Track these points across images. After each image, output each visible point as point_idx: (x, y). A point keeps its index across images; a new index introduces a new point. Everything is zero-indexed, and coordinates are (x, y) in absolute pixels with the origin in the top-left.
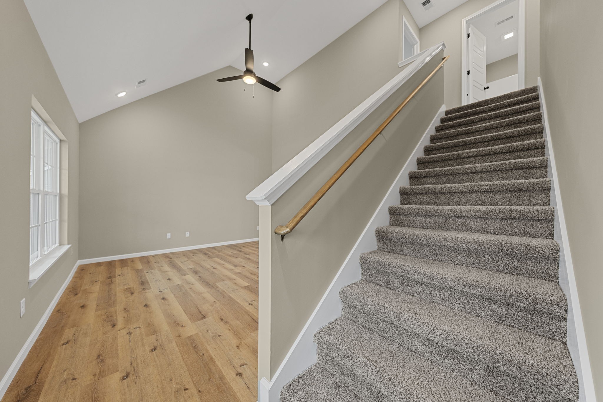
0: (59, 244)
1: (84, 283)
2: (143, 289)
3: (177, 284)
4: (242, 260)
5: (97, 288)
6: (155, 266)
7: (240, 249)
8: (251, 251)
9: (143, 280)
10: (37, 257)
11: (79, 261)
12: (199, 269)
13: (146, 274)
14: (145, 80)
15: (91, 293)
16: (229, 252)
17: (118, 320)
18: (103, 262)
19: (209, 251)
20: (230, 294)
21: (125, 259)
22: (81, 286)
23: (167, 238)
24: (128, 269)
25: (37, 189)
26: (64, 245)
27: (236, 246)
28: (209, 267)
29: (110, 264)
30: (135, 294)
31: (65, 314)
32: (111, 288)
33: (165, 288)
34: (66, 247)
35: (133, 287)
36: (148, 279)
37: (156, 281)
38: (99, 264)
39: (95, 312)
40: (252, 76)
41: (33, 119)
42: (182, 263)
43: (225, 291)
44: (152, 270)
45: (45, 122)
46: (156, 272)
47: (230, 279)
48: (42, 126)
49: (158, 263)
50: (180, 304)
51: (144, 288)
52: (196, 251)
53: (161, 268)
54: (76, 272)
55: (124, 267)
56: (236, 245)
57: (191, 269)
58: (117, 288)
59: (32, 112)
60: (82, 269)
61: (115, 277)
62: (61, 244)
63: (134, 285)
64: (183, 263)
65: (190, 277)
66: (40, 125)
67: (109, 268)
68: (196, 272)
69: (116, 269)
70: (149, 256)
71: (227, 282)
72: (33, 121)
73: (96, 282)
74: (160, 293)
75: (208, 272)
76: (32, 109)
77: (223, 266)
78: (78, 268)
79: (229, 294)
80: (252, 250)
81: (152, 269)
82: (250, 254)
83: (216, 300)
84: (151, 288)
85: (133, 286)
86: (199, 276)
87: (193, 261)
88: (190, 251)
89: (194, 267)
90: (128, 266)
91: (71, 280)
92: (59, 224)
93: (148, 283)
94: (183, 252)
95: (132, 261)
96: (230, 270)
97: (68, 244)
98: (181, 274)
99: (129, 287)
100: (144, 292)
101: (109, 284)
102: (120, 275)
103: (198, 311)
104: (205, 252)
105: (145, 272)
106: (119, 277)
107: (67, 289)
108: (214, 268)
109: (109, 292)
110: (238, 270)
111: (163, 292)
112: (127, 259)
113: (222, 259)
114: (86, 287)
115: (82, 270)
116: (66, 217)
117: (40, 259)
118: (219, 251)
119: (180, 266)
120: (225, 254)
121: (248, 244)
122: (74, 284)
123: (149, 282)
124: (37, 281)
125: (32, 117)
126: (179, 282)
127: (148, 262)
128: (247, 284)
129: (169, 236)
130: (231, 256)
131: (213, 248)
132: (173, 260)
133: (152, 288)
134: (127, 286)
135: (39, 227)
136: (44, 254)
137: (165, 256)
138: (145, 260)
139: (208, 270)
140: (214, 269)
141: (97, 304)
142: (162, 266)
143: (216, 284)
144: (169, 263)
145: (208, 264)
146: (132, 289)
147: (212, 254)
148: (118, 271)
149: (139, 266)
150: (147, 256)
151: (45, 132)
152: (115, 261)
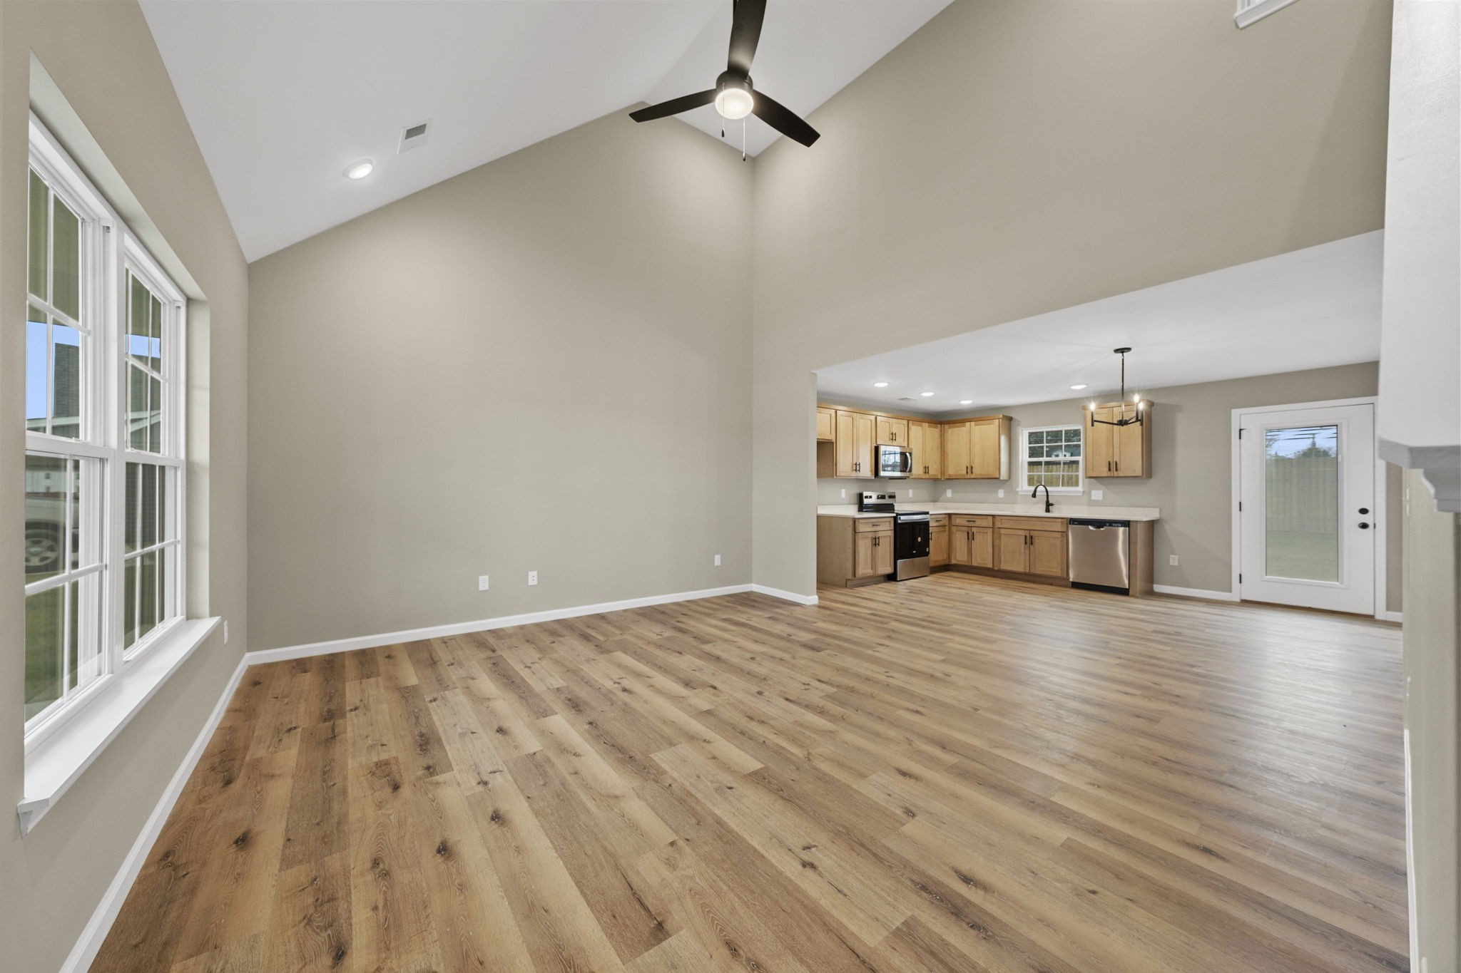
0: (184, 617)
1: (256, 734)
2: (428, 768)
3: (527, 753)
4: (699, 663)
5: (289, 756)
6: (454, 678)
7: (678, 622)
8: (712, 631)
9: (424, 731)
10: (100, 674)
11: (248, 655)
12: (582, 693)
13: (429, 705)
14: (425, 125)
15: (273, 776)
16: (652, 631)
17: (354, 921)
18: (311, 658)
19: (594, 628)
20: (714, 805)
21: (369, 649)
22: (246, 748)
23: (481, 589)
24: (378, 686)
25: (99, 443)
26: (198, 618)
27: (663, 613)
28: (609, 684)
29: (331, 664)
30: (406, 791)
31: (184, 876)
32: (333, 760)
33: (495, 769)
34: (206, 625)
35: (396, 758)
36: (437, 724)
37: (462, 735)
38: (300, 665)
39: (281, 870)
40: (744, 89)
41: (34, 151)
42: (527, 669)
43: (693, 791)
44: (447, 692)
45: (126, 220)
46: (457, 697)
47: (692, 738)
48: (113, 231)
49: (461, 664)
50: (555, 848)
51: (431, 763)
52: (557, 627)
53: (470, 682)
54: (239, 693)
55: (368, 678)
56: (660, 608)
57: (558, 689)
58: (350, 761)
59: (30, 123)
60: (257, 680)
61: (343, 716)
62: (191, 616)
63: (398, 749)
64: (530, 667)
65: (561, 723)
66: (108, 228)
67: (326, 680)
68: (575, 705)
69: (347, 684)
70: (433, 639)
71: (684, 749)
72: (37, 159)
73: (290, 730)
74: (481, 788)
75: (612, 705)
76: (31, 114)
77: (651, 681)
78: (244, 678)
79: (710, 806)
80: (711, 626)
81: (446, 688)
82: (715, 642)
83: (677, 838)
84: (450, 768)
85: (395, 755)
86: (590, 720)
87: (556, 662)
88: (541, 626)
89: (565, 684)
90: (379, 676)
91: (221, 723)
92: (185, 556)
93: (439, 741)
94: (522, 627)
95: (389, 657)
96: (676, 699)
97: (212, 615)
98: (535, 713)
99: (384, 756)
100: (431, 783)
101: (327, 740)
102: (356, 709)
103: (629, 892)
104: (583, 630)
105: (427, 700)
106: (353, 713)
107: (203, 758)
108: (625, 690)
109: (326, 776)
110: (702, 701)
111: (490, 786)
112: (373, 650)
113: (637, 655)
114: (261, 753)
115: (256, 684)
116: (204, 534)
117: (106, 682)
118: (622, 629)
119: (524, 680)
120: (643, 639)
121: (694, 607)
122: (228, 738)
123: (443, 738)
124: (52, 804)
125: (30, 146)
126: (533, 744)
127: (433, 663)
128: (754, 765)
129: (484, 583)
130: (660, 647)
131: (601, 617)
132: (501, 656)
133: (453, 764)
134: (379, 754)
135: (104, 572)
136: (125, 659)
137: (476, 640)
138: (422, 652)
139: (607, 696)
140: (625, 694)
141: (287, 830)
142: (473, 679)
143: (652, 756)
144: (490, 666)
145: (602, 672)
146: (394, 768)
147: (606, 639)
148: (352, 692)
149: (410, 675)
150: (429, 640)
151: (124, 254)
152: (343, 653)
